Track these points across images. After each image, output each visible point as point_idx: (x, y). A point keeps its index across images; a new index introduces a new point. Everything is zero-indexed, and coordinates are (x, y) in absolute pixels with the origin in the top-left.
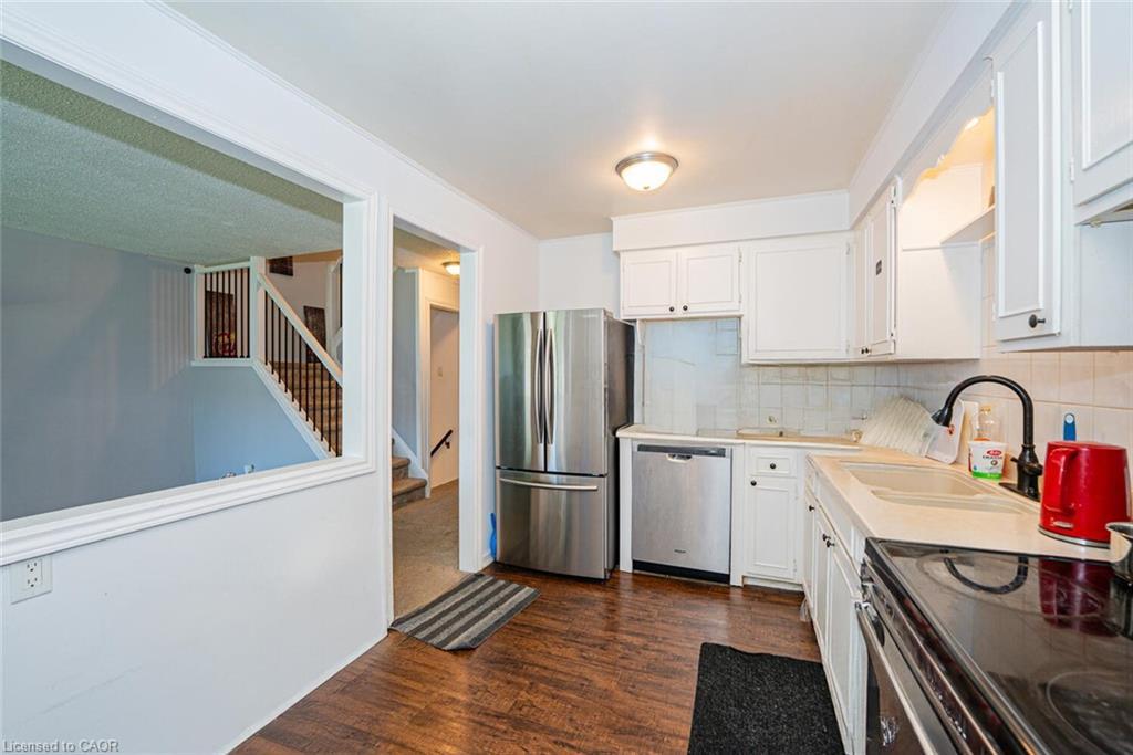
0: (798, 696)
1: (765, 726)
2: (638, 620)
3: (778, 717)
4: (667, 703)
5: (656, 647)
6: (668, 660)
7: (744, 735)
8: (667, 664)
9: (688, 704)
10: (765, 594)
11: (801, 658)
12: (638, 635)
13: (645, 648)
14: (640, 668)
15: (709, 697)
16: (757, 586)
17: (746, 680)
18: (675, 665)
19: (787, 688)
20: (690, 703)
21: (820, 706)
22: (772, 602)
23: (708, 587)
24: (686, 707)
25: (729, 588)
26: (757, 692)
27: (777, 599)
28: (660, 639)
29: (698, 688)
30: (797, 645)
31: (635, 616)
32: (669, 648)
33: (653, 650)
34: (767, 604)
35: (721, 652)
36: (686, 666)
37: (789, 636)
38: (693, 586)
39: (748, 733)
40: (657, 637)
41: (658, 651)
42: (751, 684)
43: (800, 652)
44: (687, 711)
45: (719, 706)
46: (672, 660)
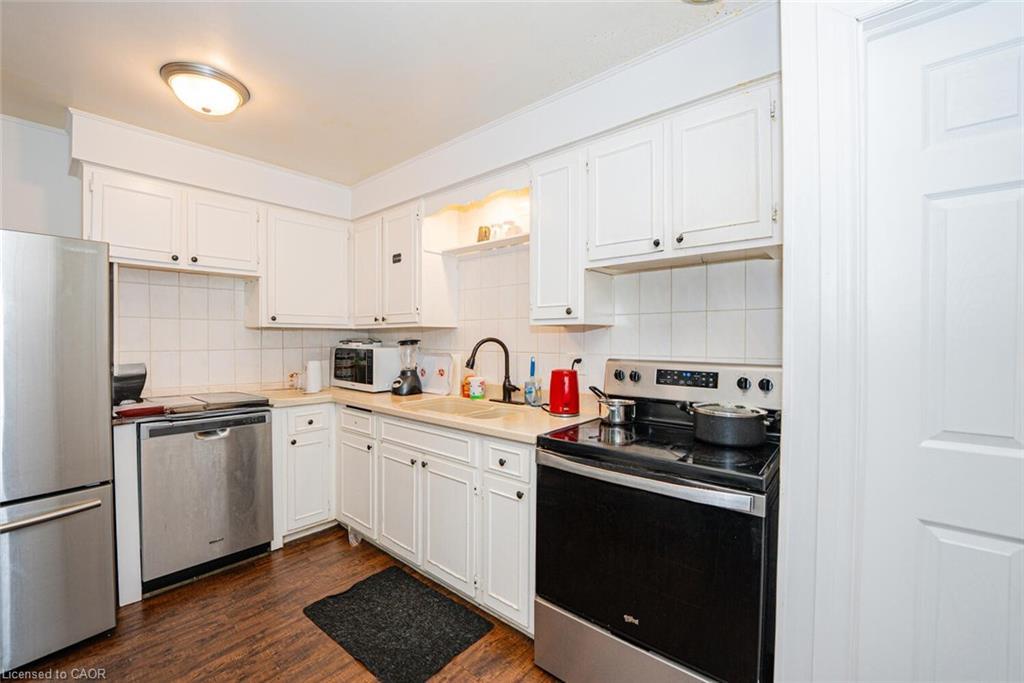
0: (405, 594)
1: (409, 627)
2: (213, 637)
3: (410, 615)
4: (331, 675)
5: (264, 644)
6: (287, 646)
7: (406, 643)
8: (292, 648)
9: (347, 661)
10: (308, 543)
11: (379, 570)
12: (231, 649)
13: (253, 653)
14: (271, 673)
15: (356, 641)
16: (295, 540)
17: (365, 610)
18: (300, 643)
19: (393, 594)
20: (347, 658)
21: (421, 590)
22: (319, 546)
23: (252, 564)
24: (349, 663)
25: (269, 555)
26: (381, 611)
27: (319, 542)
28: (260, 636)
29: (341, 644)
30: (367, 564)
31: (204, 637)
32: (277, 636)
33: (264, 650)
34: (318, 550)
35: (325, 605)
36: (310, 636)
37: (357, 562)
38: (235, 571)
39: (406, 640)
40: (254, 636)
41: (270, 646)
42: (370, 609)
43: (373, 567)
44: (353, 665)
45: (369, 641)
46: (293, 642)
